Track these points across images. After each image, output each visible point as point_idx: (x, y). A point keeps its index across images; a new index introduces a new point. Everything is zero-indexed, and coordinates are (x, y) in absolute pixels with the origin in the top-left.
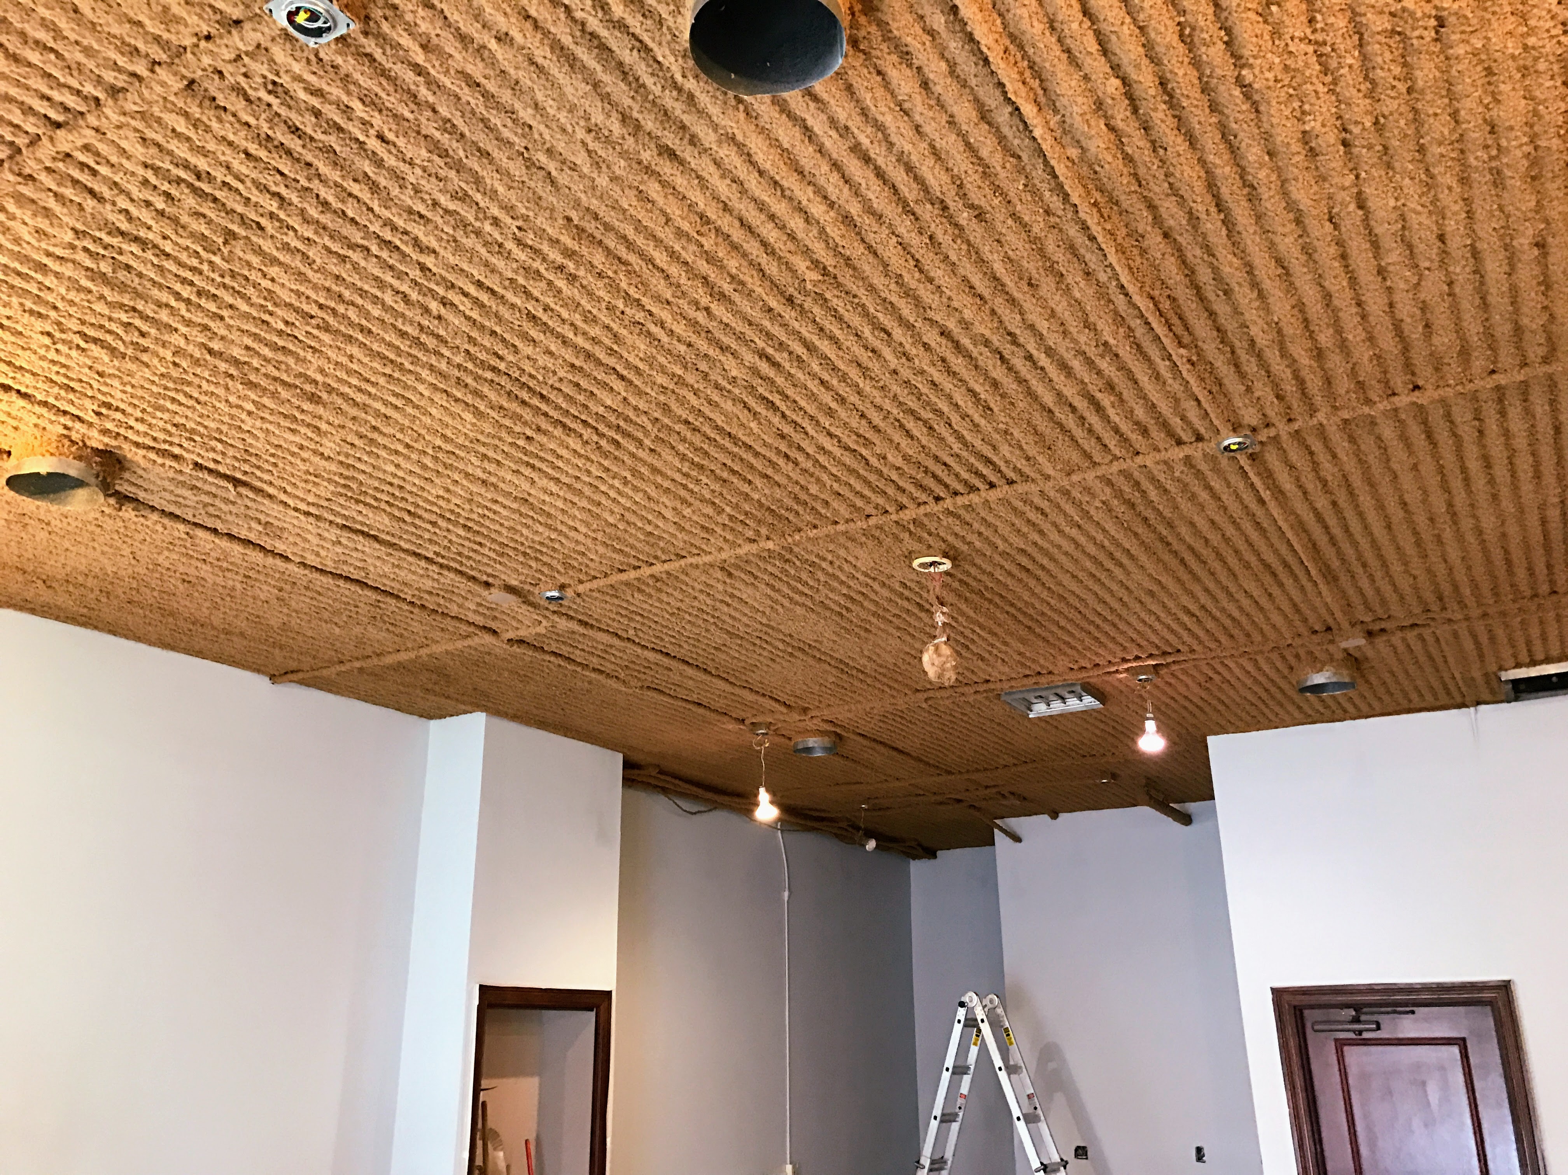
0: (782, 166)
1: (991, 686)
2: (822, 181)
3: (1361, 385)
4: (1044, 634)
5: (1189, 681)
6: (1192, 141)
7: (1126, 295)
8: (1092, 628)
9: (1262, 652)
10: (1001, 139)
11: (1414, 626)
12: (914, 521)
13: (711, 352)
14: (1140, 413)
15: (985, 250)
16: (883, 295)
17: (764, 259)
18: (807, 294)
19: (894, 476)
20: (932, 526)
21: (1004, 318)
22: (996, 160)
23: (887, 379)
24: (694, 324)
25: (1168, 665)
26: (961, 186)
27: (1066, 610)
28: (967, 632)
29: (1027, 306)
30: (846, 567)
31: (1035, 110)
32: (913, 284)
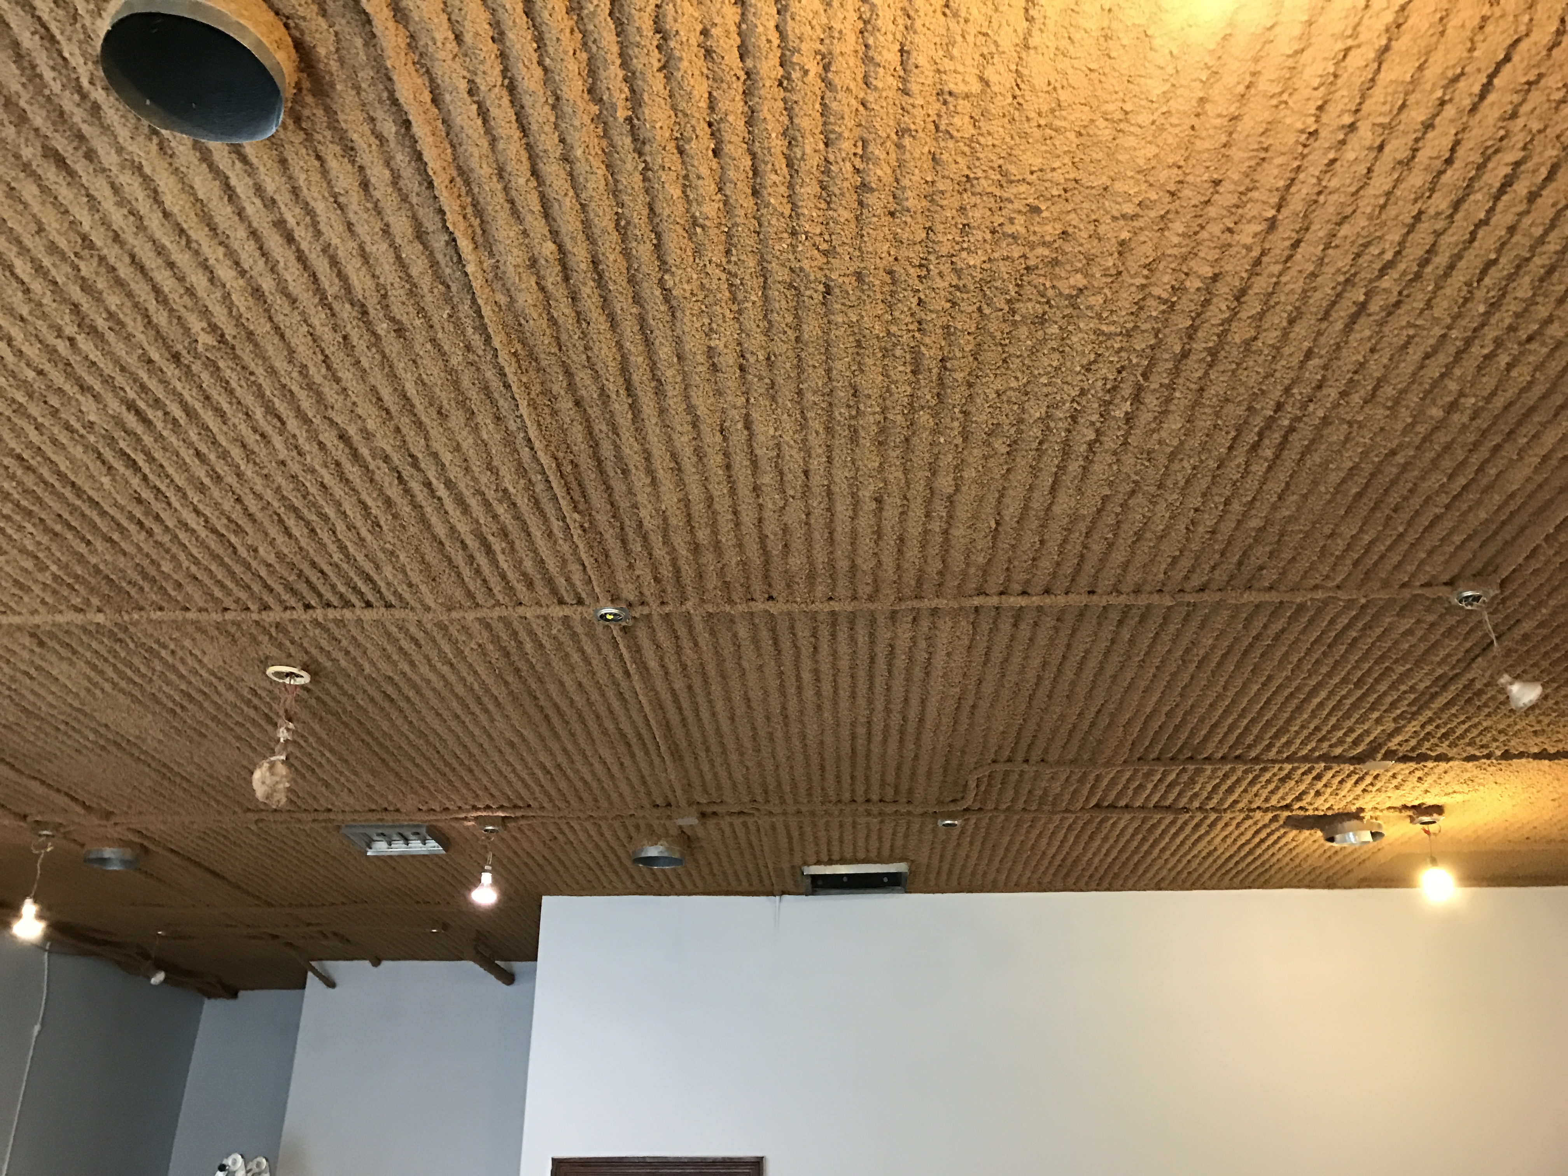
0: (192, 215)
1: (332, 816)
2: (236, 245)
3: (727, 585)
4: (398, 769)
5: (534, 838)
6: (613, 323)
7: (532, 449)
8: (447, 770)
9: (606, 818)
10: (434, 264)
11: (741, 813)
12: (277, 625)
13: (67, 387)
14: (528, 564)
15: (400, 366)
16: (284, 381)
17: (152, 306)
18: (197, 356)
19: (263, 572)
20: (296, 635)
21: (407, 438)
22: (425, 282)
23: (272, 468)
24: (51, 352)
25: (516, 819)
26: (385, 296)
27: (424, 748)
28: (316, 755)
29: (433, 433)
30: (189, 660)
31: (471, 246)
32: (318, 379)
